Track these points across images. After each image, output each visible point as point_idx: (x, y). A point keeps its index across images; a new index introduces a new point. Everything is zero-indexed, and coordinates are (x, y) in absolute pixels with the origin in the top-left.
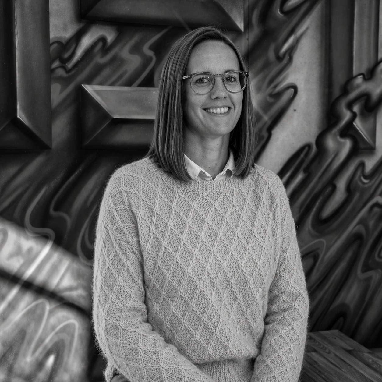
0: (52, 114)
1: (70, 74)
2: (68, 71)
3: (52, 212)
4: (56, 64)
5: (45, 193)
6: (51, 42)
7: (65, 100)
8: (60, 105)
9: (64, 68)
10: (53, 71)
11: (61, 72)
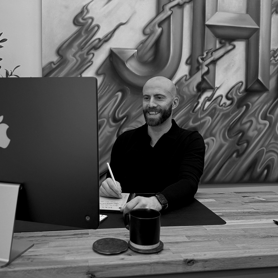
0: (270, 77)
1: (277, 62)
2: (276, 61)
3: (268, 115)
4: (272, 58)
5: (266, 107)
6: (271, 50)
7: (274, 72)
8: (273, 74)
9: (275, 60)
10: (271, 61)
11: (274, 62)
